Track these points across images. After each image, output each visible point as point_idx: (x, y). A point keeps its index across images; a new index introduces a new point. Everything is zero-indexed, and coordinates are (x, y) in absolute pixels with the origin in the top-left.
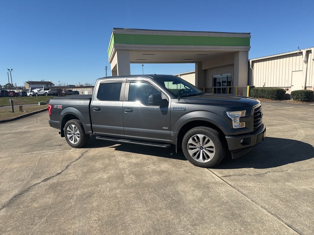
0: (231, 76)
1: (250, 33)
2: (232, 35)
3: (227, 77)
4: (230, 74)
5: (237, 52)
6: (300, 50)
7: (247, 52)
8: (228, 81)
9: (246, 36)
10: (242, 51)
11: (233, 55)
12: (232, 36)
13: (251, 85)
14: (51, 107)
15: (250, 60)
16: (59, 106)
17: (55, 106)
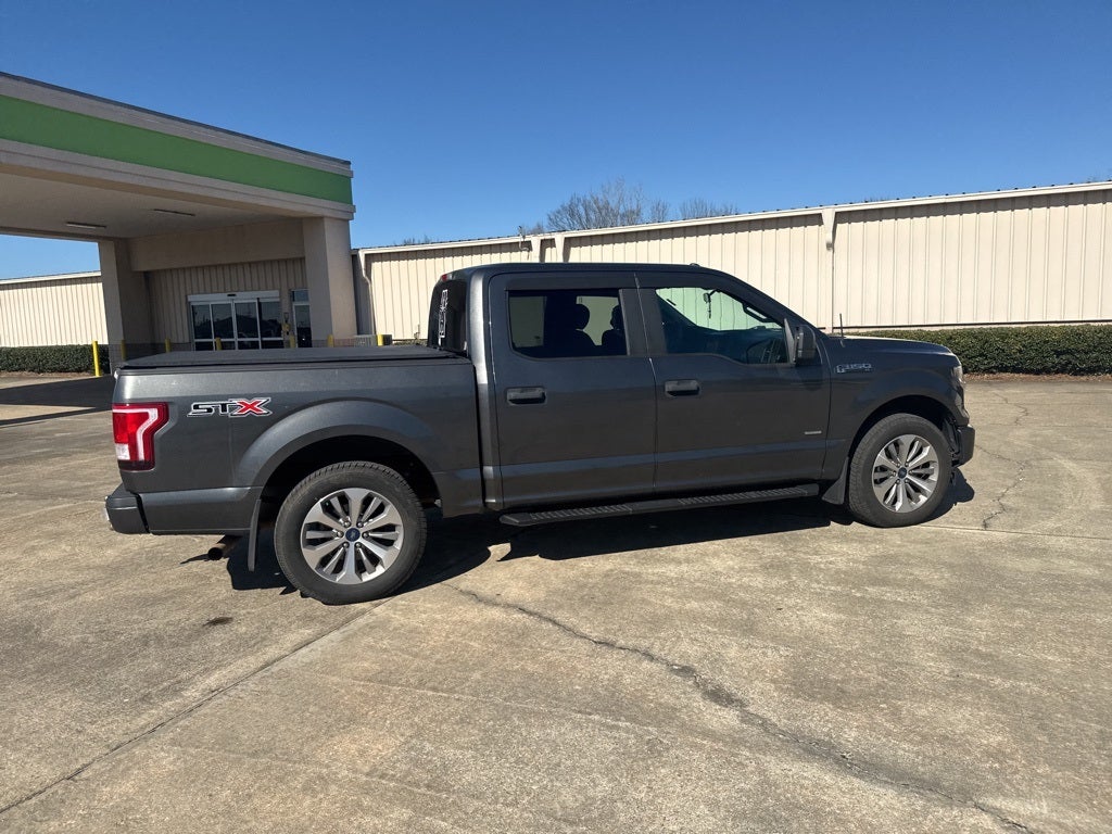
0: (278, 300)
1: (349, 163)
2: (302, 156)
3: (260, 304)
4: (275, 293)
5: (317, 220)
6: (524, 237)
7: (344, 222)
8: (264, 318)
9: (335, 168)
10: (330, 218)
11: (299, 227)
12: (301, 160)
13: (368, 332)
14: (153, 414)
15: (358, 250)
16: (245, 404)
17: (196, 407)
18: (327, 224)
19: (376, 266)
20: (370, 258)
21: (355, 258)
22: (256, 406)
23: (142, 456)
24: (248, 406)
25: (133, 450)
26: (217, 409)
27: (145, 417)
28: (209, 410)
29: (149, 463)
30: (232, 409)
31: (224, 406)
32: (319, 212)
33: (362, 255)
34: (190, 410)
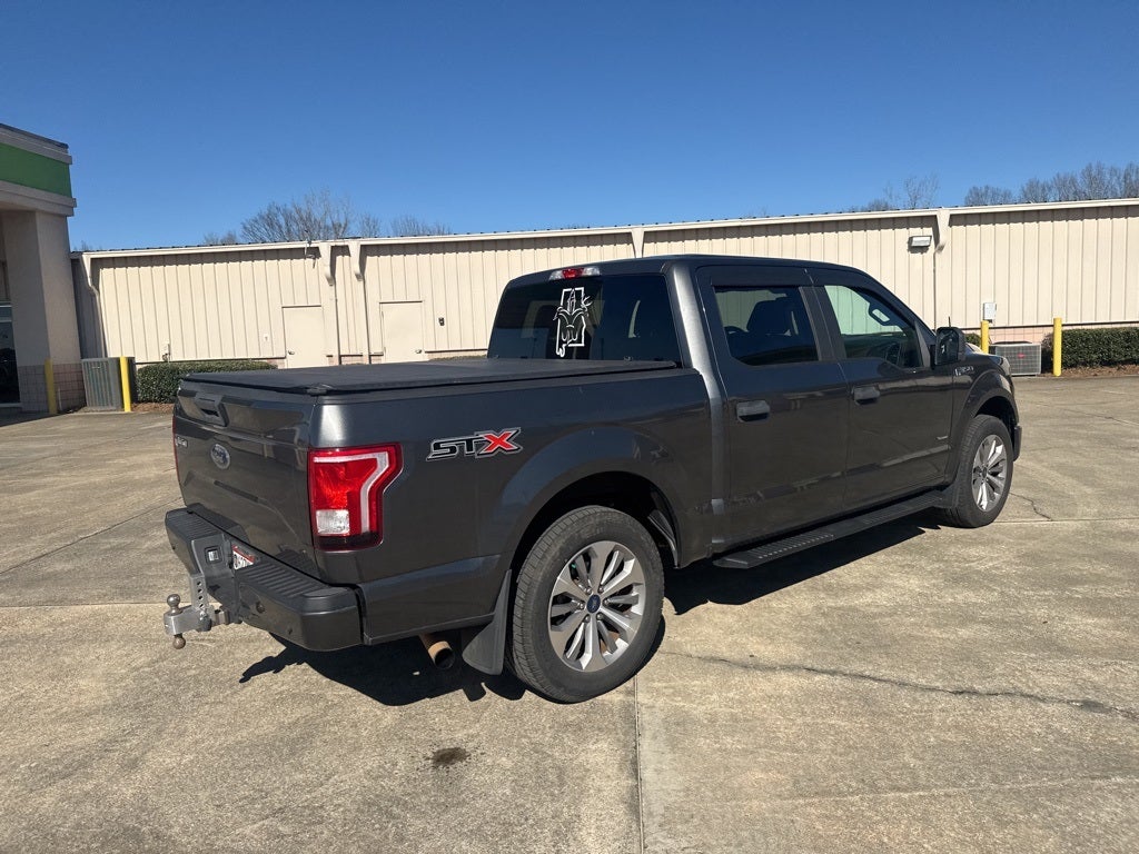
1: (65, 146)
5: (28, 215)
6: (310, 243)
7: (61, 218)
9: (48, 151)
10: (44, 212)
13: (97, 355)
14: (383, 461)
15: (81, 253)
16: (494, 439)
17: (437, 446)
18: (39, 220)
19: (105, 273)
20: (98, 264)
21: (76, 263)
22: (505, 441)
23: (366, 525)
24: (497, 441)
25: (355, 519)
26: (461, 448)
27: (372, 464)
28: (453, 450)
29: (374, 536)
30: (479, 446)
31: (469, 442)
32: (29, 205)
33: (86, 259)
34: (430, 452)
